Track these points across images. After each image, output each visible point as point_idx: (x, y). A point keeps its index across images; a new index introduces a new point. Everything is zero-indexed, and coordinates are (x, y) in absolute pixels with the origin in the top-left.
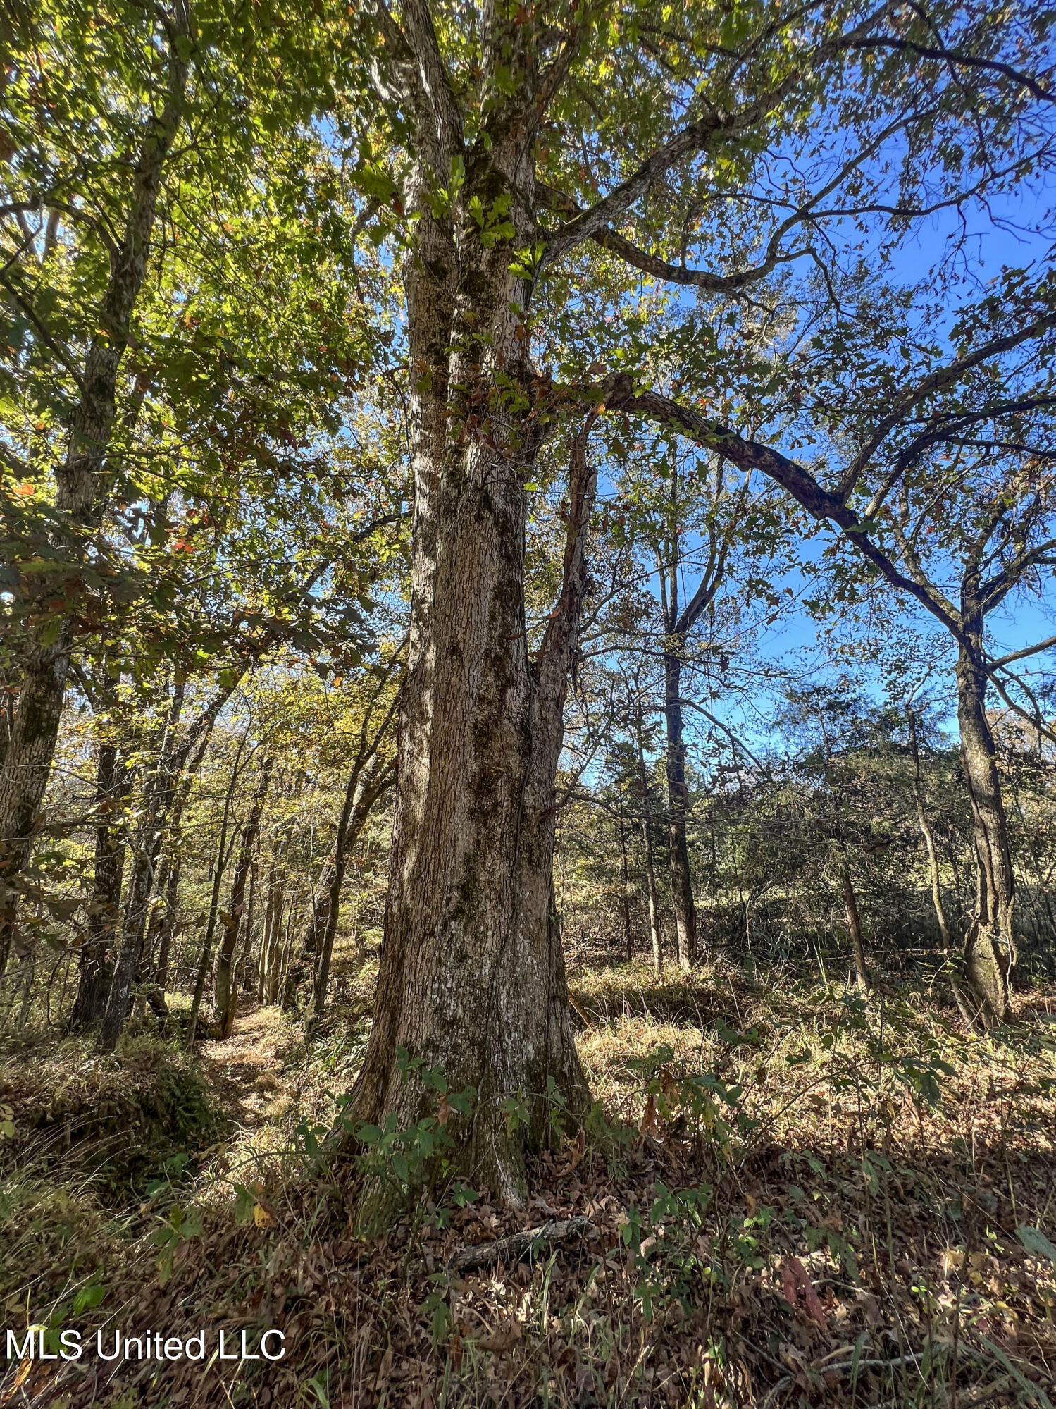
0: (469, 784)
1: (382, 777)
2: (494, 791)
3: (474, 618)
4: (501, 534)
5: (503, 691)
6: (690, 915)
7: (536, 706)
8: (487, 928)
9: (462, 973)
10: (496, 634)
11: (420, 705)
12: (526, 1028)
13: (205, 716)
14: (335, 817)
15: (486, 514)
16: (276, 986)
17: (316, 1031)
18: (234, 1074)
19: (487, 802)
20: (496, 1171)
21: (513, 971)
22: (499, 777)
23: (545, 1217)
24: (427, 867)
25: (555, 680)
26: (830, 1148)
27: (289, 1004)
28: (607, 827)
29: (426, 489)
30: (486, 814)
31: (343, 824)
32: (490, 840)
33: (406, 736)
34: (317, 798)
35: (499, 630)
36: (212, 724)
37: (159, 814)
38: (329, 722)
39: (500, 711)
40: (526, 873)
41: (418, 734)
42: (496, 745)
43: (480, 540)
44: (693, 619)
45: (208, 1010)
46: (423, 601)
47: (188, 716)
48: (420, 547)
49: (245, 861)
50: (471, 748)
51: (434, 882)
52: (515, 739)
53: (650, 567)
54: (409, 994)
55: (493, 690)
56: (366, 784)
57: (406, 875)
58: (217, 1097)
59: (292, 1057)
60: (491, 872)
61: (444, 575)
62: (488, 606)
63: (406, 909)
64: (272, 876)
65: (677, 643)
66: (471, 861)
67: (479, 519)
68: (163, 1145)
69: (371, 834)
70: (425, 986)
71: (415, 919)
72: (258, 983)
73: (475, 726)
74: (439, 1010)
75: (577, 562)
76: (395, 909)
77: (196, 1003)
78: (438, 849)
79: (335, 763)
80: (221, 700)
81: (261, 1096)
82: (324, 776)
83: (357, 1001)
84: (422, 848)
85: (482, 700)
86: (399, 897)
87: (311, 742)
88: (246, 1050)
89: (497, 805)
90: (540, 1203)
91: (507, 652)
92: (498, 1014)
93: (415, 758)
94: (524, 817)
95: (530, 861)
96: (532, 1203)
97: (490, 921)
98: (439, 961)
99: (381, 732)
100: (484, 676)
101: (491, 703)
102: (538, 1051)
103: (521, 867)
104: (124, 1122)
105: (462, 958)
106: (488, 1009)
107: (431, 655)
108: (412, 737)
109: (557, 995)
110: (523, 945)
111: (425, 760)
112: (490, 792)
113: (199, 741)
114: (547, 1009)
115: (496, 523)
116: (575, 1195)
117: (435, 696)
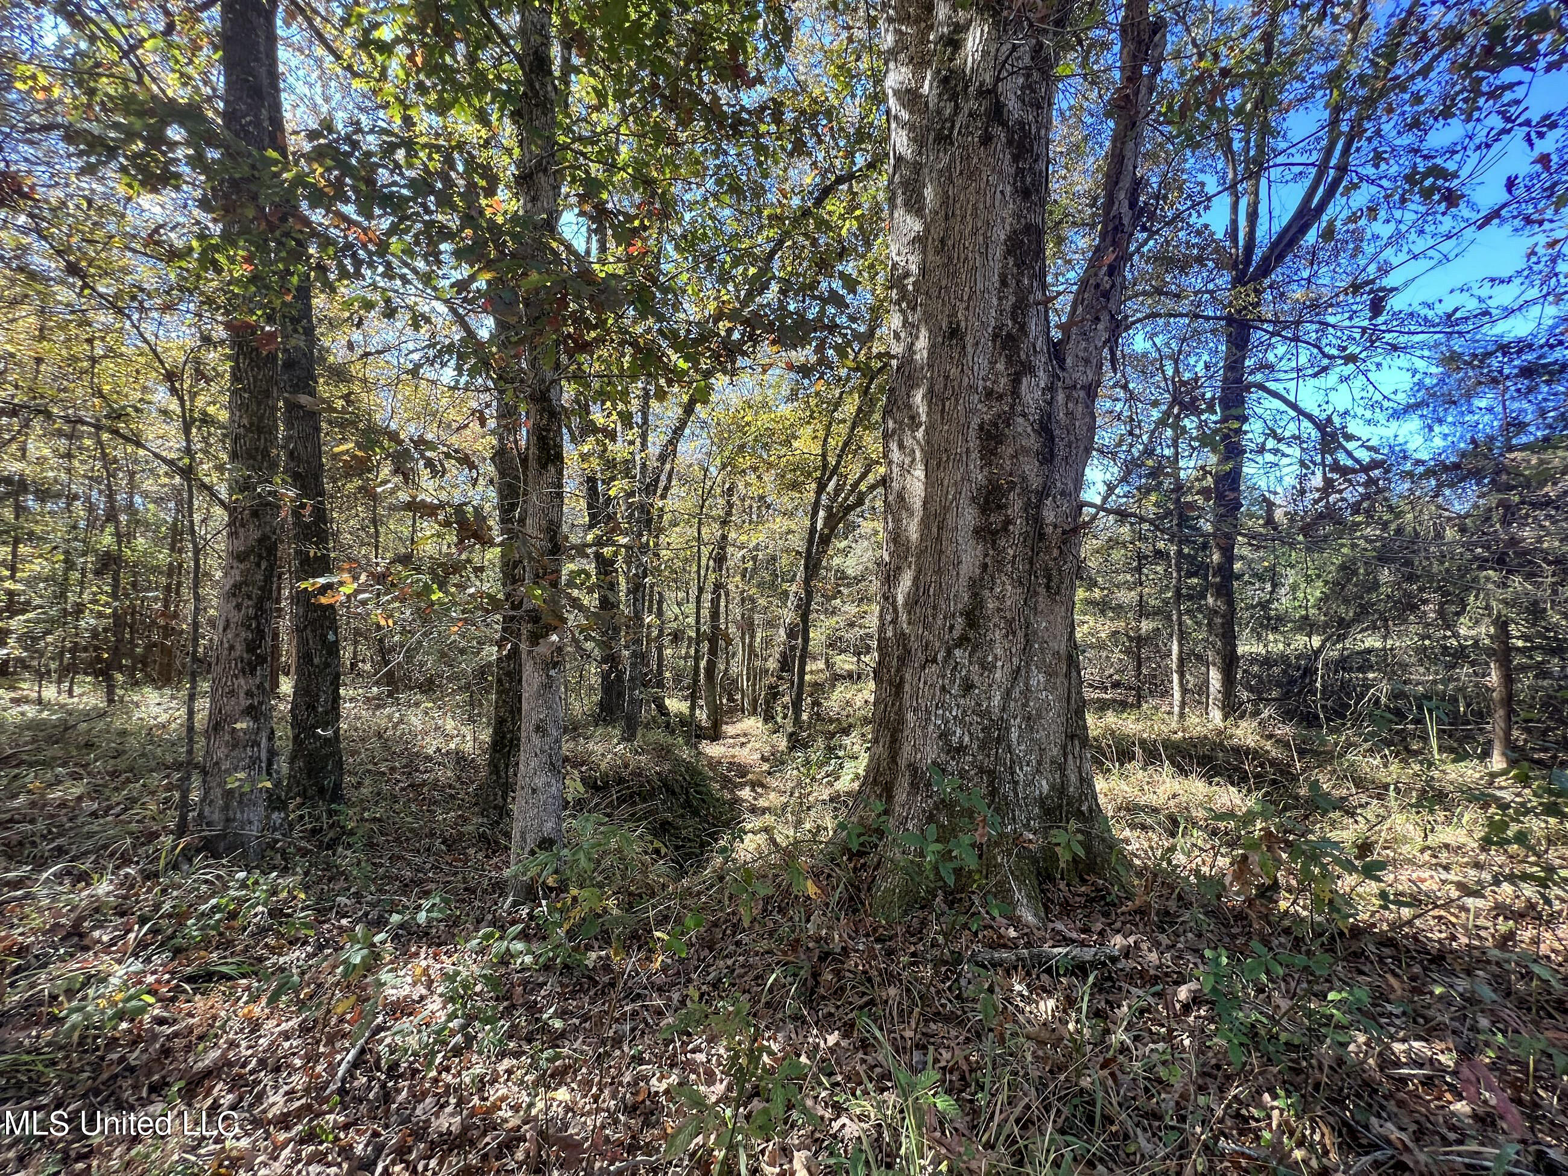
0: (973, 499)
1: (846, 499)
2: (1005, 507)
3: (980, 286)
4: (1016, 158)
5: (1016, 381)
6: (1230, 662)
7: (1061, 397)
8: (996, 658)
9: (968, 702)
10: (1008, 304)
11: (910, 407)
12: (1039, 763)
13: (670, 442)
14: (798, 542)
15: (998, 131)
16: (755, 701)
17: (796, 742)
18: (730, 770)
19: (997, 520)
20: (1010, 890)
21: (1025, 705)
22: (1013, 489)
23: (1067, 941)
24: (926, 591)
25: (1087, 361)
26: (1439, 941)
27: (769, 718)
28: (1117, 555)
29: (905, 115)
30: (994, 533)
31: (809, 550)
32: (1000, 563)
33: (894, 446)
34: (779, 524)
35: (1012, 299)
36: (675, 451)
37: (644, 539)
38: (787, 443)
39: (1012, 407)
40: (1042, 601)
41: (908, 442)
42: (1007, 450)
43: (986, 171)
44: (1280, 258)
45: (702, 716)
46: (907, 275)
47: (656, 442)
48: (899, 201)
49: (718, 586)
50: (975, 455)
51: (935, 608)
52: (1032, 442)
53: (1212, 187)
54: (910, 716)
55: (1003, 381)
56: (829, 509)
57: (900, 599)
58: (717, 786)
59: (776, 761)
60: (1001, 599)
61: (936, 233)
62: (998, 266)
63: (903, 634)
64: (743, 600)
65: (1253, 298)
66: (976, 586)
67: (986, 140)
68: (682, 816)
69: (836, 561)
70: (929, 713)
71: (914, 645)
72: (738, 697)
73: (981, 427)
74: (944, 735)
75: (1126, 183)
76: (890, 634)
77: (692, 708)
78: (939, 572)
79: (795, 486)
80: (683, 424)
81: (753, 790)
82: (786, 501)
83: (831, 721)
84: (919, 571)
85: (989, 394)
86: (894, 622)
87: (770, 465)
88: (736, 751)
89: (1008, 522)
90: (1059, 926)
91: (1023, 328)
92: (1009, 746)
93: (906, 470)
94: (1042, 536)
95: (1048, 587)
96: (1051, 925)
97: (999, 651)
98: (943, 688)
99: (843, 450)
100: (992, 363)
101: (1000, 397)
102: (1052, 787)
103: (1036, 593)
104: (652, 795)
105: (968, 687)
106: (999, 740)
107: (922, 343)
108: (901, 446)
109: (1076, 734)
110: (1038, 679)
111: (919, 473)
112: (1000, 507)
113: (668, 466)
114: (1064, 747)
115: (1010, 142)
116: (1099, 926)
117: (930, 395)
